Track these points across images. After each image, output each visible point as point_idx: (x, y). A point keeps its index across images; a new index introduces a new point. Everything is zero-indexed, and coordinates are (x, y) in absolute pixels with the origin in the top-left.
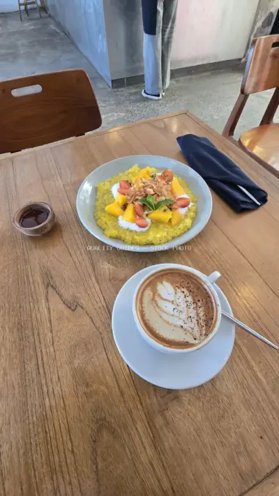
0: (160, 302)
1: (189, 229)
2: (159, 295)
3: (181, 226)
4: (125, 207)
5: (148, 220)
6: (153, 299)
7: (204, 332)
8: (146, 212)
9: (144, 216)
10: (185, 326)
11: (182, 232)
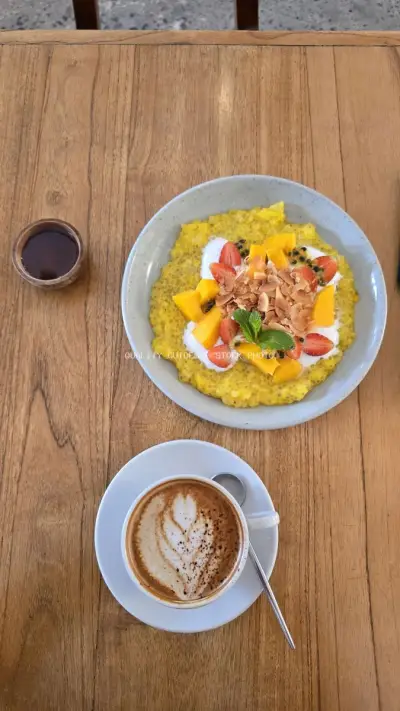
0: (168, 524)
1: (295, 402)
2: (172, 513)
3: (285, 392)
4: (208, 306)
5: (234, 355)
6: (161, 514)
7: (201, 591)
8: (238, 338)
9: (232, 345)
10: (182, 571)
11: (280, 402)
